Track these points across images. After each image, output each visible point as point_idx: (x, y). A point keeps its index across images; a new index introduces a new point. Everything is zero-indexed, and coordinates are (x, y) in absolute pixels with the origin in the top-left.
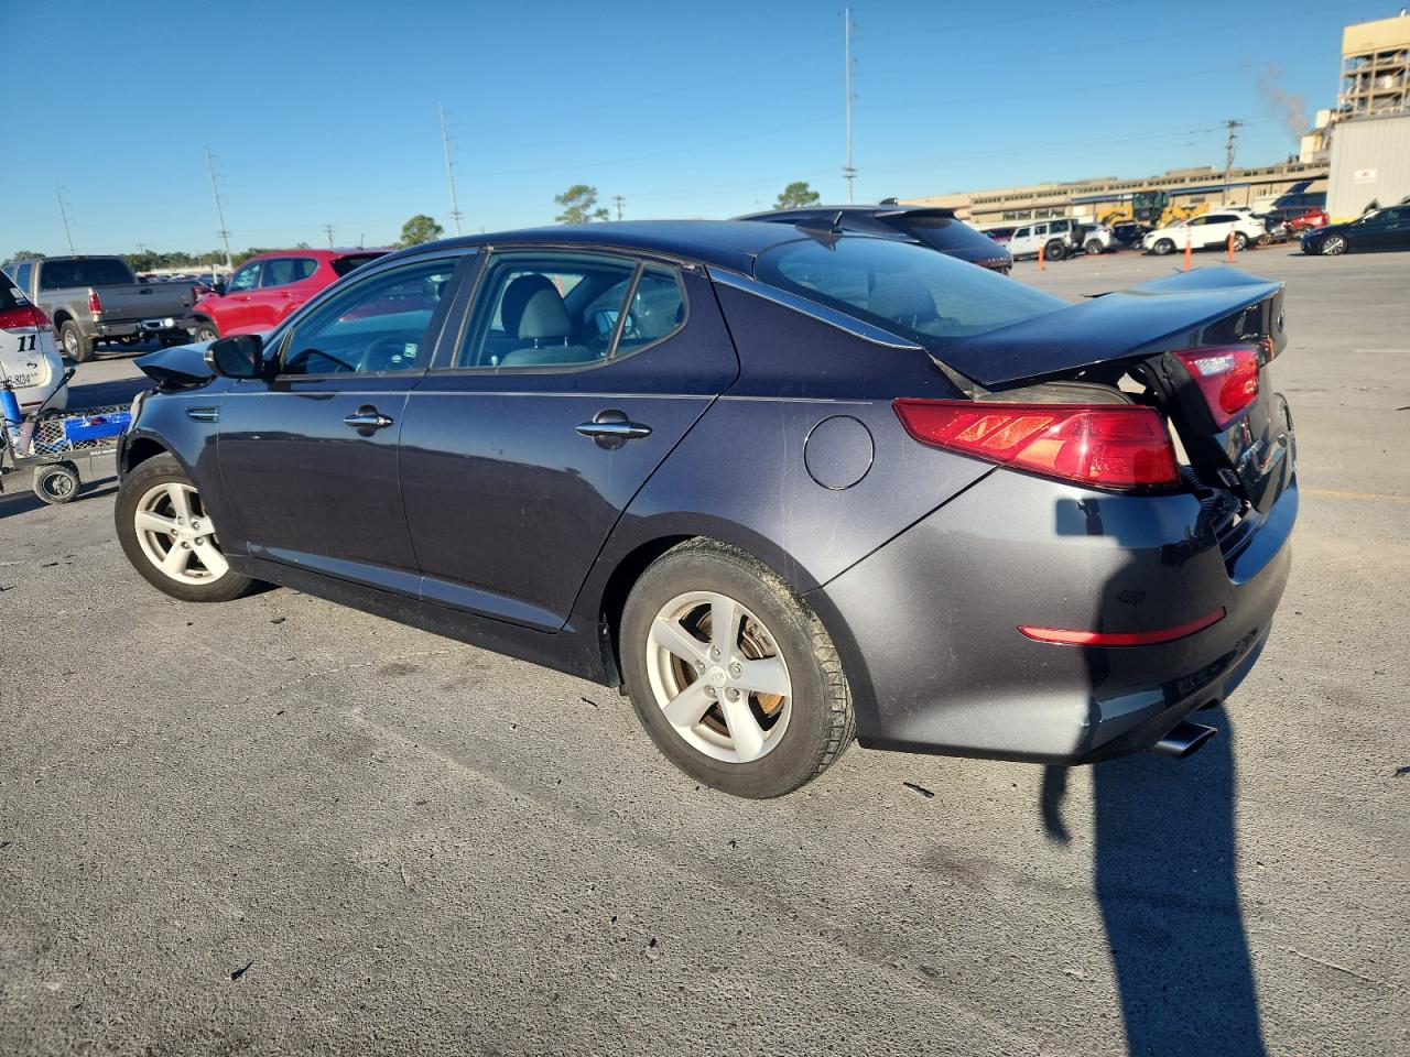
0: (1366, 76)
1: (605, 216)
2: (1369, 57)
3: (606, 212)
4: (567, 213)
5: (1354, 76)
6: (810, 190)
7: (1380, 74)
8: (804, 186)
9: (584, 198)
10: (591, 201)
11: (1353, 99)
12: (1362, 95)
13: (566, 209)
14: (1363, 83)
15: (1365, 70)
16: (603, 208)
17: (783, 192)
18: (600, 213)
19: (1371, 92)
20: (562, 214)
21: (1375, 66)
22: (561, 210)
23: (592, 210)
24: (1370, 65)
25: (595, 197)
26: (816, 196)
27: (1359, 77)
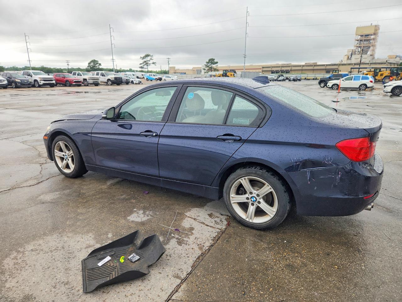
0: (361, 41)
1: (155, 64)
2: (362, 36)
3: (155, 63)
4: (144, 62)
5: (358, 40)
6: (215, 61)
7: (365, 40)
8: (213, 60)
9: (149, 58)
10: (151, 59)
11: (357, 47)
12: (359, 46)
13: (143, 61)
14: (360, 43)
15: (361, 39)
16: (154, 62)
17: (208, 61)
18: (153, 63)
19: (362, 45)
20: (142, 63)
21: (364, 38)
22: (142, 61)
23: (151, 62)
24: (363, 38)
25: (152, 58)
26: (217, 63)
27: (359, 41)
